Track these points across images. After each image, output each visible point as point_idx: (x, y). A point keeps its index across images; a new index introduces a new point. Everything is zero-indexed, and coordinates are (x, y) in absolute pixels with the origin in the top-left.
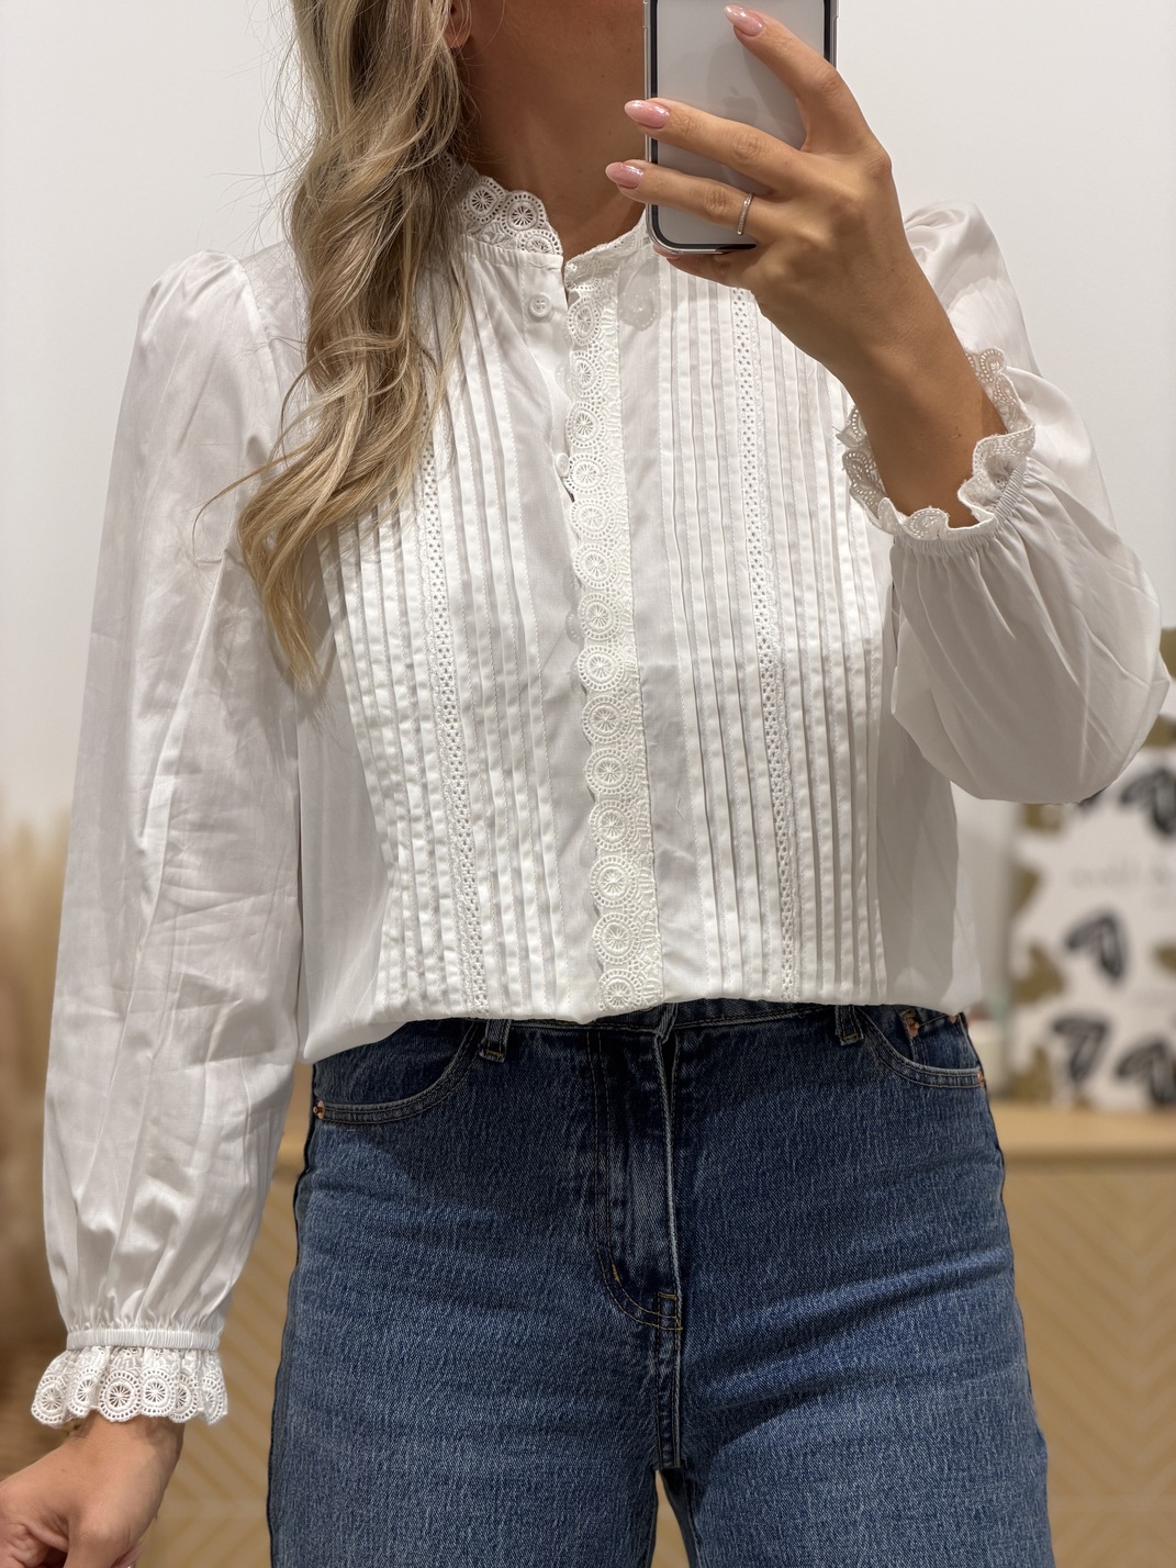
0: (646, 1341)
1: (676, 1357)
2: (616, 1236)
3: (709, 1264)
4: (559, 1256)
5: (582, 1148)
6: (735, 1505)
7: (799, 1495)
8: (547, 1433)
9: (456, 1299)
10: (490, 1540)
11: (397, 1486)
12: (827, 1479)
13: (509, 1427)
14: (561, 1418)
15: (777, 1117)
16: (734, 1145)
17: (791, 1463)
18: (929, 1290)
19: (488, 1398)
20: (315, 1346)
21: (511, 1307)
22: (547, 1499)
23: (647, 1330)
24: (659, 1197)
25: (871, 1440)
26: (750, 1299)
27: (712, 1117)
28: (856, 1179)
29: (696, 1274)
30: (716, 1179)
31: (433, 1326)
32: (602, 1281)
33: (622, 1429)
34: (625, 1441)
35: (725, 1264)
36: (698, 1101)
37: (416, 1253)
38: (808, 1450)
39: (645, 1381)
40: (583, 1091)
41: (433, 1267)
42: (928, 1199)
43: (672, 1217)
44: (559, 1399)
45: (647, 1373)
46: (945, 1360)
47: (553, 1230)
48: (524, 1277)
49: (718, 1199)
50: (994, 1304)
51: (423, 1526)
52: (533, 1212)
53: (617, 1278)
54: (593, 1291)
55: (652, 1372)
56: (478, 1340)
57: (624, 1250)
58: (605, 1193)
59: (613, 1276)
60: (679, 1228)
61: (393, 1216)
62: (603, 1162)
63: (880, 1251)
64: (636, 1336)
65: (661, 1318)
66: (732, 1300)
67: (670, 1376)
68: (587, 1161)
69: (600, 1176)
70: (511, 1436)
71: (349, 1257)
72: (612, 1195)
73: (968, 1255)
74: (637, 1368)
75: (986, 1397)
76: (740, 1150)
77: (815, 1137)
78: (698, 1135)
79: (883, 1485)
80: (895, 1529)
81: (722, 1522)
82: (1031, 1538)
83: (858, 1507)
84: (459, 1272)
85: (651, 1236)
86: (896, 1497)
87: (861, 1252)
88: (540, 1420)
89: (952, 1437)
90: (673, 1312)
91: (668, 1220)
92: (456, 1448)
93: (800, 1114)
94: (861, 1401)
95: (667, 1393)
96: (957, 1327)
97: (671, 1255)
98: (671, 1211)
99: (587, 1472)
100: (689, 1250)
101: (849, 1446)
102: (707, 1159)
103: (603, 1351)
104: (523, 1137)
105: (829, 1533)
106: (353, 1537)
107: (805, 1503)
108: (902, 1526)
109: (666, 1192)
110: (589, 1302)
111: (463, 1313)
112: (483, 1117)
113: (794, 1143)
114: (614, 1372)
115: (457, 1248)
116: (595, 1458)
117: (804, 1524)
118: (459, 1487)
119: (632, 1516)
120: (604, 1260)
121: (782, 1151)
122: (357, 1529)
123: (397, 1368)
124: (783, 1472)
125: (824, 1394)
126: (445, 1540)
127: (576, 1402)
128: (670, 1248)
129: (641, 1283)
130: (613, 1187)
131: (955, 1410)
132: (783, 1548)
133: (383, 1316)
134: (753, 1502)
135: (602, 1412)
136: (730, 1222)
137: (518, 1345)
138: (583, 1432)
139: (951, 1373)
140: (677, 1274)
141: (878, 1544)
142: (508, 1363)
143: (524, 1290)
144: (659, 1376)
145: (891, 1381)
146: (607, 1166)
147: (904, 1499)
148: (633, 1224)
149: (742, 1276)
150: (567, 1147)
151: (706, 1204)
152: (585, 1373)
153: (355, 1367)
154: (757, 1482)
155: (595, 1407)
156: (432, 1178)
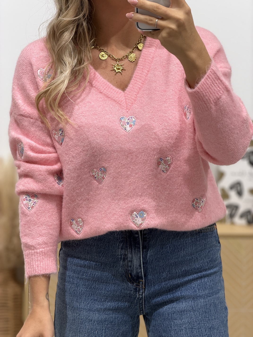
0: (136, 290)
1: (143, 293)
2: (129, 268)
3: (150, 274)
4: (117, 272)
5: (122, 249)
6: (156, 324)
7: (170, 323)
8: (114, 310)
9: (94, 281)
10: (101, 334)
11: (80, 322)
12: (176, 319)
13: (106, 309)
14: (117, 307)
15: (166, 242)
16: (156, 248)
17: (168, 315)
18: (201, 278)
19: (101, 302)
20: (64, 290)
21: (106, 282)
22: (114, 324)
23: (136, 288)
24: (139, 260)
25: (186, 311)
26: (160, 281)
27: (151, 242)
28: (184, 255)
29: (148, 276)
30: (152, 256)
31: (89, 287)
32: (126, 277)
33: (131, 308)
34: (132, 311)
35: (154, 273)
36: (148, 238)
37: (85, 270)
38: (172, 313)
39: (136, 298)
40: (122, 236)
41: (89, 274)
42: (201, 258)
43: (142, 265)
44: (117, 303)
45: (137, 297)
46: (204, 293)
47: (116, 266)
48: (109, 276)
49: (152, 260)
50: (216, 280)
51: (86, 331)
52: (111, 262)
53: (130, 277)
54: (124, 279)
55: (138, 297)
56: (99, 290)
57: (131, 271)
58: (127, 258)
59: (129, 276)
60: (144, 267)
61: (80, 262)
62: (126, 252)
63: (190, 270)
64: (134, 289)
65: (140, 285)
66: (156, 281)
67: (142, 298)
68: (123, 252)
69: (126, 255)
70: (106, 311)
71: (70, 271)
72: (129, 259)
73: (210, 270)
74: (135, 296)
75: (213, 301)
76: (157, 249)
77: (175, 246)
78: (148, 246)
79: (189, 321)
80: (191, 331)
81: (153, 328)
82: (223, 333)
83: (183, 326)
84: (95, 275)
85: (137, 268)
86: (192, 324)
87: (185, 271)
88: (113, 307)
89: (205, 311)
90: (142, 284)
91: (141, 265)
92: (94, 313)
93: (171, 241)
94: (184, 302)
95: (141, 301)
96: (207, 285)
97: (142, 273)
98: (142, 263)
99: (123, 318)
100: (146, 271)
101: (182, 312)
102: (150, 251)
103: (127, 293)
104: (109, 246)
105: (177, 331)
106: (71, 333)
107: (171, 325)
108: (193, 330)
109: (140, 259)
110: (124, 282)
111: (96, 284)
112: (100, 241)
113: (170, 247)
114: (129, 297)
115: (94, 270)
116: (125, 315)
117: (171, 329)
118: (94, 322)
119: (133, 327)
120: (127, 273)
121: (167, 249)
122: (72, 331)
123: (81, 296)
124: (167, 317)
125: (176, 301)
126: (91, 334)
127: (121, 303)
128: (141, 271)
129: (135, 278)
130: (129, 258)
131: (206, 304)
132: (166, 334)
133: (78, 284)
134: (160, 324)
135: (127, 305)
136: (155, 265)
137: (108, 291)
138: (122, 310)
139: (205, 296)
140: (143, 276)
141: (187, 334)
142: (105, 295)
143: (109, 279)
144: (139, 297)
145: (191, 298)
146: (127, 253)
147: (193, 324)
148: (133, 266)
149: (158, 276)
150: (118, 248)
151: (150, 261)
152: (123, 297)
153: (72, 295)
154: (161, 319)
155: (125, 304)
156: (88, 254)
